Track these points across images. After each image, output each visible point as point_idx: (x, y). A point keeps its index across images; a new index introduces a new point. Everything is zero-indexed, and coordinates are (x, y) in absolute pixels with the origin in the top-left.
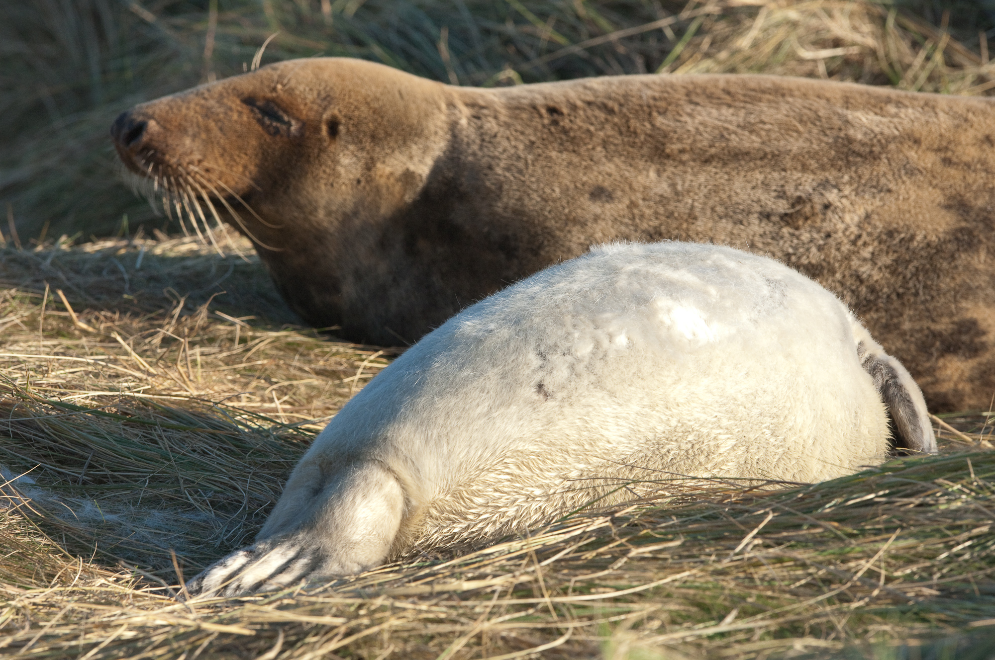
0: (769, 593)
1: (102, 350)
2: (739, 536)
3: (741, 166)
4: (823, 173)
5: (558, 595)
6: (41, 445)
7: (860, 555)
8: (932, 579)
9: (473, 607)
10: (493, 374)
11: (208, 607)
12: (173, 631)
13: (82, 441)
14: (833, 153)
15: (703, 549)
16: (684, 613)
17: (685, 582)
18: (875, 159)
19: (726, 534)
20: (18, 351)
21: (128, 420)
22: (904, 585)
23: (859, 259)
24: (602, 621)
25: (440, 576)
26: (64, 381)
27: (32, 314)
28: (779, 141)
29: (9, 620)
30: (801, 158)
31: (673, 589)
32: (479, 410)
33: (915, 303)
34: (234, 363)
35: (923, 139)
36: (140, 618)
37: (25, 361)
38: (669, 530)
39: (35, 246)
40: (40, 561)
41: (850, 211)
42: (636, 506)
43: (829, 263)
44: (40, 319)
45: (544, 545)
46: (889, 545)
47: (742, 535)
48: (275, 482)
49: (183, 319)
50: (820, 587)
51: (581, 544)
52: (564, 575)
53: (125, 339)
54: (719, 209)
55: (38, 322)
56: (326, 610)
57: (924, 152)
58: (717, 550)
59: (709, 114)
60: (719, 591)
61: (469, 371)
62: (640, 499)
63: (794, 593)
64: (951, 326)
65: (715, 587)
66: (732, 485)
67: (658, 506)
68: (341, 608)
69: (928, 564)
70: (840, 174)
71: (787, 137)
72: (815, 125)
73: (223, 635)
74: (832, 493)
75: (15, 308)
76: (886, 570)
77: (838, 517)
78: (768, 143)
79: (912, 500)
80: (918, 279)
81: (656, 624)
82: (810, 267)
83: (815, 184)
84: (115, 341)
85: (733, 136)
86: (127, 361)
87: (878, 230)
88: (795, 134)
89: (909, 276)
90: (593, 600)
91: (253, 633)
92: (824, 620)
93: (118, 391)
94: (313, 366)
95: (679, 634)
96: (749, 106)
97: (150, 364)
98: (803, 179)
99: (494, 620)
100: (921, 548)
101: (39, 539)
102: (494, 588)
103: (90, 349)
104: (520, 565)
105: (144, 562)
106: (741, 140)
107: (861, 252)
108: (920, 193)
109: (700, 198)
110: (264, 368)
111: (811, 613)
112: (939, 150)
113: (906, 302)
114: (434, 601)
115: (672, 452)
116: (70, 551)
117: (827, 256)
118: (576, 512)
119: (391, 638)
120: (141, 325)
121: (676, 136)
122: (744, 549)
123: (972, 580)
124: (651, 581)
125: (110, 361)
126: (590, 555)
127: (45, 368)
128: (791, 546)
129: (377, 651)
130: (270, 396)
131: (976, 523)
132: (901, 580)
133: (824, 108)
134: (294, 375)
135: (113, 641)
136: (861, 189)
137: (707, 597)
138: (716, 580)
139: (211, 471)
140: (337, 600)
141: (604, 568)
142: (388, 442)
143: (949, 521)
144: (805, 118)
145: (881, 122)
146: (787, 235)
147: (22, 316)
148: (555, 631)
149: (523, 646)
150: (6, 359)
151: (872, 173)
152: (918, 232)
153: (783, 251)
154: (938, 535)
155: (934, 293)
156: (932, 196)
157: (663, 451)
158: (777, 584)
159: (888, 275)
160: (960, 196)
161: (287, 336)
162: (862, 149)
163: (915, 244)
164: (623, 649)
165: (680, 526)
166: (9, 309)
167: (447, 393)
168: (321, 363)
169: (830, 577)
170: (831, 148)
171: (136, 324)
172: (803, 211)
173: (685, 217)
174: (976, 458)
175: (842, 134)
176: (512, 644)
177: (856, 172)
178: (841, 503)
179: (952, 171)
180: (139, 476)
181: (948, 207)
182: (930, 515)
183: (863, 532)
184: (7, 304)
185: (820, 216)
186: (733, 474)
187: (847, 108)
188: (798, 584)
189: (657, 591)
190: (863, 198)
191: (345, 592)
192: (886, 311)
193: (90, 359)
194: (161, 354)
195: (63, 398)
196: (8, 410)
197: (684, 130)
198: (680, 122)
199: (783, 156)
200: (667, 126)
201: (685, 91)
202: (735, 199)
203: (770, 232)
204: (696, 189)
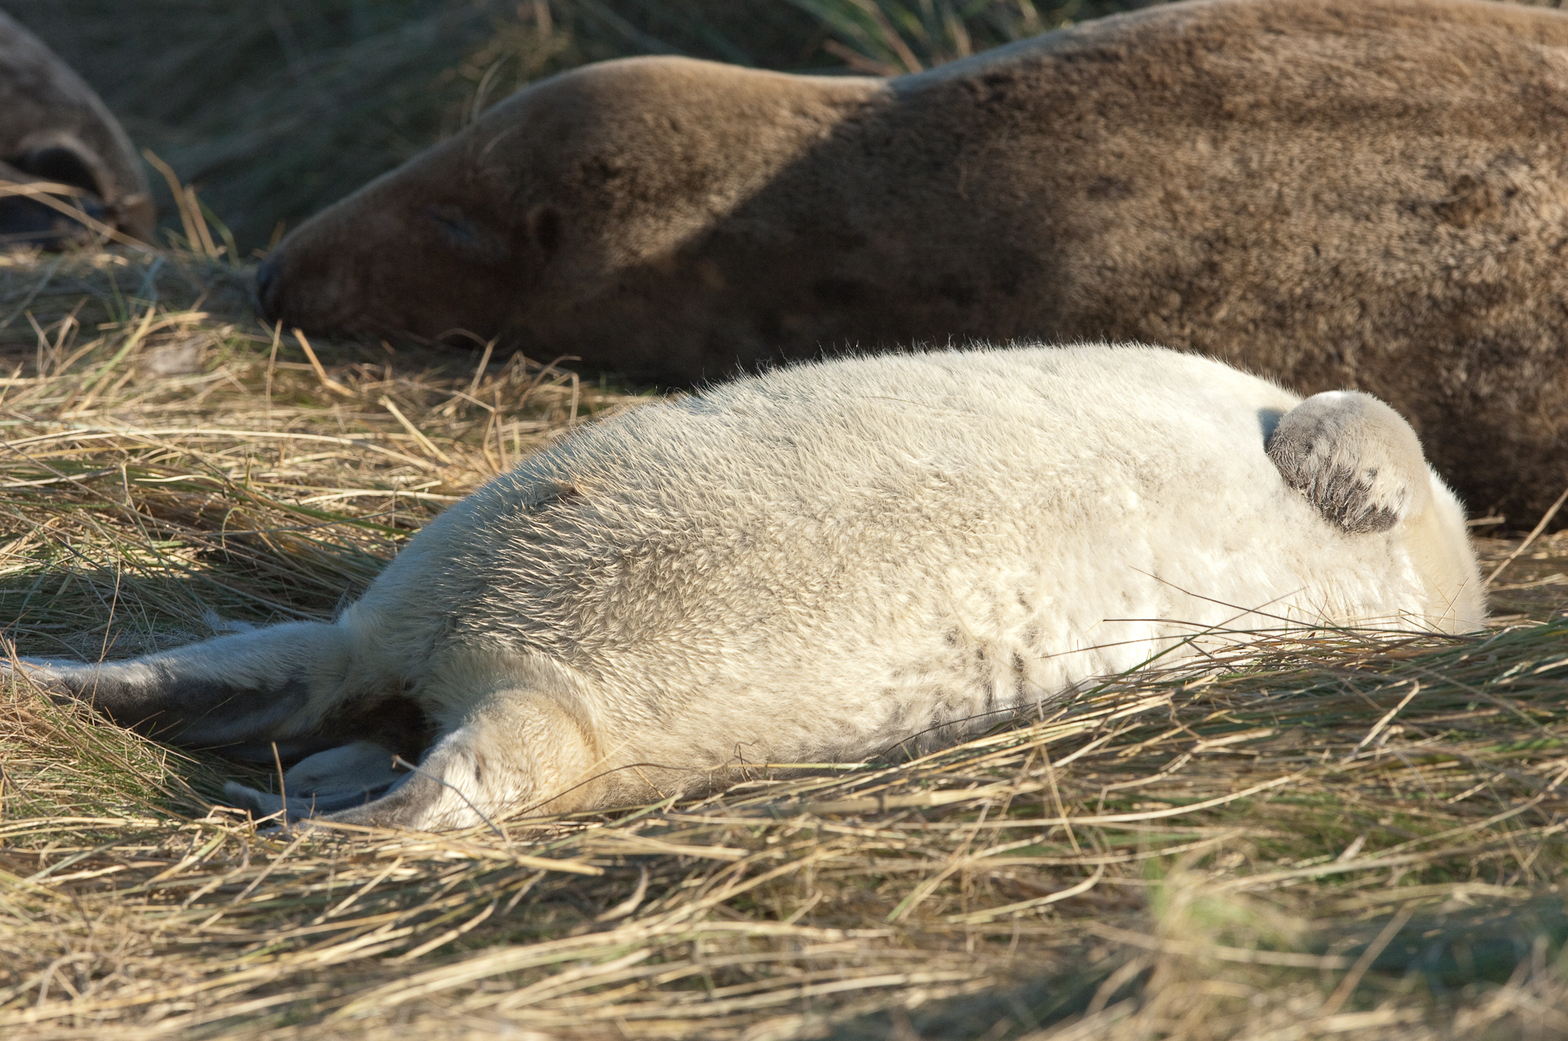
0: (1415, 811)
1: (365, 426)
2: (1368, 720)
3: (1363, 126)
4: (1504, 140)
5: (1081, 813)
6: (269, 574)
7: (1559, 751)
9: (948, 833)
12: (474, 868)
13: (333, 567)
14: (1520, 109)
15: (1311, 740)
16: (1280, 843)
17: (1282, 793)
19: (1347, 717)
20: (231, 426)
21: (407, 535)
24: (1150, 855)
25: (895, 783)
26: (304, 474)
27: (254, 368)
28: (1428, 88)
30: (1466, 115)
31: (1263, 805)
36: (424, 847)
37: (242, 442)
38: (1256, 711)
41: (1548, 201)
43: (1514, 282)
44: (268, 377)
47: (1375, 717)
49: (491, 379)
50: (1493, 801)
51: (1117, 733)
52: (1090, 781)
53: (400, 407)
54: (1329, 197)
55: (263, 380)
56: (715, 836)
58: (1331, 743)
59: (1304, 47)
60: (1334, 808)
63: (1455, 812)
65: (1329, 802)
66: (1360, 638)
67: (1240, 671)
68: (739, 833)
70: (1532, 142)
71: (1444, 82)
72: (1489, 64)
73: (553, 875)
74: (1515, 654)
75: (228, 358)
77: (1523, 692)
78: (1411, 91)
81: (1236, 859)
82: (1484, 289)
83: (1490, 156)
84: (385, 410)
85: (1348, 80)
86: (403, 442)
88: (1456, 79)
90: (1137, 822)
91: (601, 872)
92: (1500, 853)
93: (390, 489)
95: (1271, 876)
96: (1373, 33)
97: (441, 447)
98: (1471, 149)
99: (980, 853)
102: (981, 802)
103: (346, 423)
104: (1022, 765)
106: (1363, 85)
109: (1292, 180)
111: (1481, 842)
114: (886, 823)
117: (1511, 270)
119: (818, 881)
120: (426, 385)
121: (1242, 82)
122: (1374, 741)
124: (1230, 792)
125: (376, 441)
126: (1133, 750)
127: (275, 454)
128: (1450, 737)
129: (795, 902)
133: (1505, 41)
135: (380, 884)
136: (1566, 165)
137: (1316, 817)
138: (1331, 791)
140: (733, 820)
141: (1153, 771)
144: (1473, 54)
146: (1445, 237)
147: (239, 371)
148: (1076, 870)
149: (1025, 893)
150: (215, 439)
153: (1437, 262)
158: (1427, 796)
164: (1183, 899)
165: (1274, 705)
166: (218, 360)
169: (1511, 786)
170: (1516, 100)
171: (417, 385)
172: (1472, 198)
173: (1269, 211)
175: (1535, 81)
176: (1008, 890)
177: (1558, 139)
178: (1528, 670)
184: (215, 352)
185: (1501, 208)
187: (1542, 42)
188: (1460, 797)
189: (1238, 807)
191: (744, 808)
193: (346, 440)
194: (459, 433)
195: (304, 501)
196: (215, 519)
197: (1257, 73)
198: (1249, 60)
199: (1436, 111)
200: (1226, 67)
201: (1258, 14)
202: (1355, 180)
203: (1417, 232)
204: (1285, 166)
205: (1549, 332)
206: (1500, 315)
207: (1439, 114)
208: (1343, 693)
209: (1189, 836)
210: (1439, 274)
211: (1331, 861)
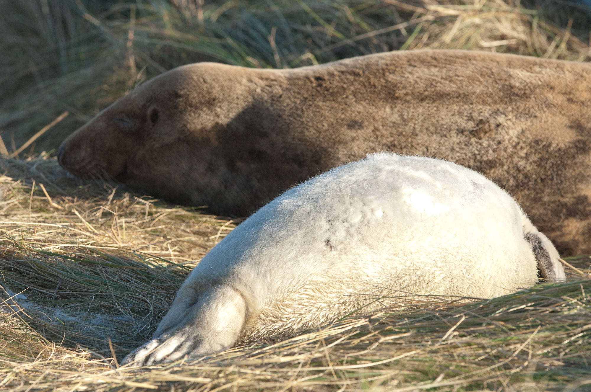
0: (463, 364)
1: (66, 220)
2: (445, 330)
3: (444, 102)
4: (496, 106)
5: (337, 365)
6: (30, 276)
7: (517, 341)
8: (559, 356)
9: (287, 372)
10: (299, 233)
11: (130, 372)
12: (109, 386)
13: (54, 273)
14: (502, 94)
15: (424, 338)
16: (412, 376)
17: (413, 357)
18: (527, 97)
19: (437, 329)
20: (16, 220)
21: (82, 261)
22: (544, 359)
23: (518, 157)
24: (363, 381)
25: (267, 354)
26: (44, 238)
27: (25, 198)
28: (468, 87)
29: (11, 380)
30: (482, 96)
31: (406, 362)
32: (289, 256)
33: (551, 185)
34: (145, 227)
35: (556, 87)
36: (89, 378)
37: (21, 226)
38: (403, 326)
39: (27, 158)
40: (30, 345)
41: (512, 128)
42: (384, 312)
43: (500, 159)
44: (30, 201)
45: (329, 335)
46: (534, 335)
47: (447, 329)
48: (169, 298)
49: (115, 201)
50: (493, 360)
51: (351, 335)
52: (341, 353)
53: (80, 213)
54: (432, 129)
55: (29, 203)
56: (199, 374)
57: (556, 94)
58: (432, 338)
59: (423, 72)
60: (433, 363)
61: (285, 232)
62: (386, 308)
63: (477, 364)
64: (572, 200)
65: (431, 360)
66: (441, 299)
67: (397, 312)
68: (208, 373)
69: (557, 346)
70: (506, 106)
71: (473, 84)
72: (490, 77)
73: (138, 389)
74: (500, 305)
75: (15, 195)
76: (532, 350)
77: (503, 319)
78: (461, 88)
79: (547, 308)
80: (553, 170)
81: (395, 382)
82: (488, 162)
83: (490, 112)
84: (74, 214)
85: (439, 84)
86: (81, 226)
87: (530, 140)
88: (478, 83)
89: (548, 168)
90: (358, 368)
91: (156, 387)
92: (495, 380)
93: (76, 244)
94: (192, 229)
95: (409, 388)
96: (448, 66)
97: (95, 228)
98: (483, 109)
99: (300, 380)
100: (553, 337)
101: (29, 332)
102: (299, 361)
103: (59, 219)
104: (315, 347)
105: (92, 345)
106: (444, 86)
107: (519, 153)
108: (554, 118)
109: (419, 122)
110: (162, 231)
111: (488, 376)
112: (565, 93)
113: (546, 184)
114: (264, 369)
115: (406, 282)
116: (47, 339)
117: (498, 155)
118: (348, 316)
119: (238, 391)
120: (90, 205)
121: (402, 86)
122: (448, 338)
123: (583, 356)
124: (393, 356)
125: (71, 226)
126: (356, 342)
127: (32, 230)
128: (476, 336)
130: (166, 246)
131: (585, 322)
132: (541, 356)
133: (496, 68)
134: (181, 235)
136: (519, 115)
137: (426, 366)
138: (432, 356)
139: (131, 292)
140: (206, 368)
141: (364, 349)
142: (235, 274)
143: (570, 321)
144: (484, 73)
145: (530, 76)
146: (474, 143)
147: (19, 200)
148: (335, 386)
150: (10, 225)
151: (525, 106)
152: (553, 142)
153: (472, 153)
154: (563, 330)
155: (563, 179)
156: (561, 120)
157: (401, 281)
158: (467, 358)
159: (535, 167)
160: (579, 121)
161: (176, 212)
162: (519, 92)
163: (552, 148)
165: (410, 324)
166: (11, 195)
167: (271, 246)
168: (197, 227)
169: (499, 354)
170: (500, 91)
171: (87, 204)
172: (484, 128)
173: (410, 134)
174: (586, 284)
175: (507, 83)
177: (516, 105)
178: (505, 311)
179: (574, 106)
180: (89, 295)
181: (571, 127)
182: (558, 317)
183: (518, 328)
184: (10, 192)
185: (494, 131)
186: (442, 294)
187: (510, 68)
188: (480, 358)
189: (397, 362)
190: (520, 120)
191: (211, 363)
192: (534, 189)
193: (59, 225)
194: (102, 222)
195: (44, 248)
196: (10, 255)
197: (406, 82)
198: (404, 77)
199: (470, 95)
200: (396, 80)
201: (407, 59)
202: (441, 122)
203: (464, 141)
204: (416, 117)
205: (512, 178)
206: (494, 172)
207: (472, 97)
208: (436, 320)
209: (378, 374)
210: (472, 157)
211: (432, 383)
